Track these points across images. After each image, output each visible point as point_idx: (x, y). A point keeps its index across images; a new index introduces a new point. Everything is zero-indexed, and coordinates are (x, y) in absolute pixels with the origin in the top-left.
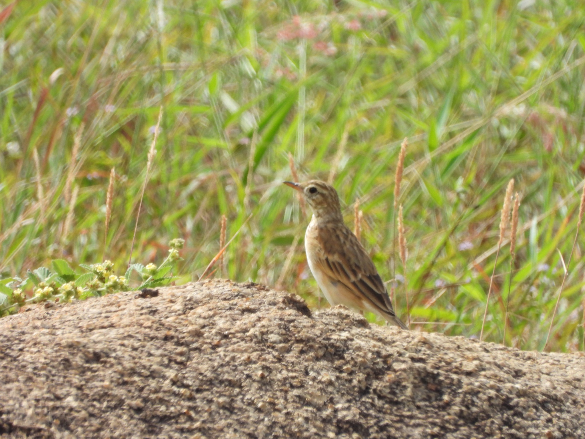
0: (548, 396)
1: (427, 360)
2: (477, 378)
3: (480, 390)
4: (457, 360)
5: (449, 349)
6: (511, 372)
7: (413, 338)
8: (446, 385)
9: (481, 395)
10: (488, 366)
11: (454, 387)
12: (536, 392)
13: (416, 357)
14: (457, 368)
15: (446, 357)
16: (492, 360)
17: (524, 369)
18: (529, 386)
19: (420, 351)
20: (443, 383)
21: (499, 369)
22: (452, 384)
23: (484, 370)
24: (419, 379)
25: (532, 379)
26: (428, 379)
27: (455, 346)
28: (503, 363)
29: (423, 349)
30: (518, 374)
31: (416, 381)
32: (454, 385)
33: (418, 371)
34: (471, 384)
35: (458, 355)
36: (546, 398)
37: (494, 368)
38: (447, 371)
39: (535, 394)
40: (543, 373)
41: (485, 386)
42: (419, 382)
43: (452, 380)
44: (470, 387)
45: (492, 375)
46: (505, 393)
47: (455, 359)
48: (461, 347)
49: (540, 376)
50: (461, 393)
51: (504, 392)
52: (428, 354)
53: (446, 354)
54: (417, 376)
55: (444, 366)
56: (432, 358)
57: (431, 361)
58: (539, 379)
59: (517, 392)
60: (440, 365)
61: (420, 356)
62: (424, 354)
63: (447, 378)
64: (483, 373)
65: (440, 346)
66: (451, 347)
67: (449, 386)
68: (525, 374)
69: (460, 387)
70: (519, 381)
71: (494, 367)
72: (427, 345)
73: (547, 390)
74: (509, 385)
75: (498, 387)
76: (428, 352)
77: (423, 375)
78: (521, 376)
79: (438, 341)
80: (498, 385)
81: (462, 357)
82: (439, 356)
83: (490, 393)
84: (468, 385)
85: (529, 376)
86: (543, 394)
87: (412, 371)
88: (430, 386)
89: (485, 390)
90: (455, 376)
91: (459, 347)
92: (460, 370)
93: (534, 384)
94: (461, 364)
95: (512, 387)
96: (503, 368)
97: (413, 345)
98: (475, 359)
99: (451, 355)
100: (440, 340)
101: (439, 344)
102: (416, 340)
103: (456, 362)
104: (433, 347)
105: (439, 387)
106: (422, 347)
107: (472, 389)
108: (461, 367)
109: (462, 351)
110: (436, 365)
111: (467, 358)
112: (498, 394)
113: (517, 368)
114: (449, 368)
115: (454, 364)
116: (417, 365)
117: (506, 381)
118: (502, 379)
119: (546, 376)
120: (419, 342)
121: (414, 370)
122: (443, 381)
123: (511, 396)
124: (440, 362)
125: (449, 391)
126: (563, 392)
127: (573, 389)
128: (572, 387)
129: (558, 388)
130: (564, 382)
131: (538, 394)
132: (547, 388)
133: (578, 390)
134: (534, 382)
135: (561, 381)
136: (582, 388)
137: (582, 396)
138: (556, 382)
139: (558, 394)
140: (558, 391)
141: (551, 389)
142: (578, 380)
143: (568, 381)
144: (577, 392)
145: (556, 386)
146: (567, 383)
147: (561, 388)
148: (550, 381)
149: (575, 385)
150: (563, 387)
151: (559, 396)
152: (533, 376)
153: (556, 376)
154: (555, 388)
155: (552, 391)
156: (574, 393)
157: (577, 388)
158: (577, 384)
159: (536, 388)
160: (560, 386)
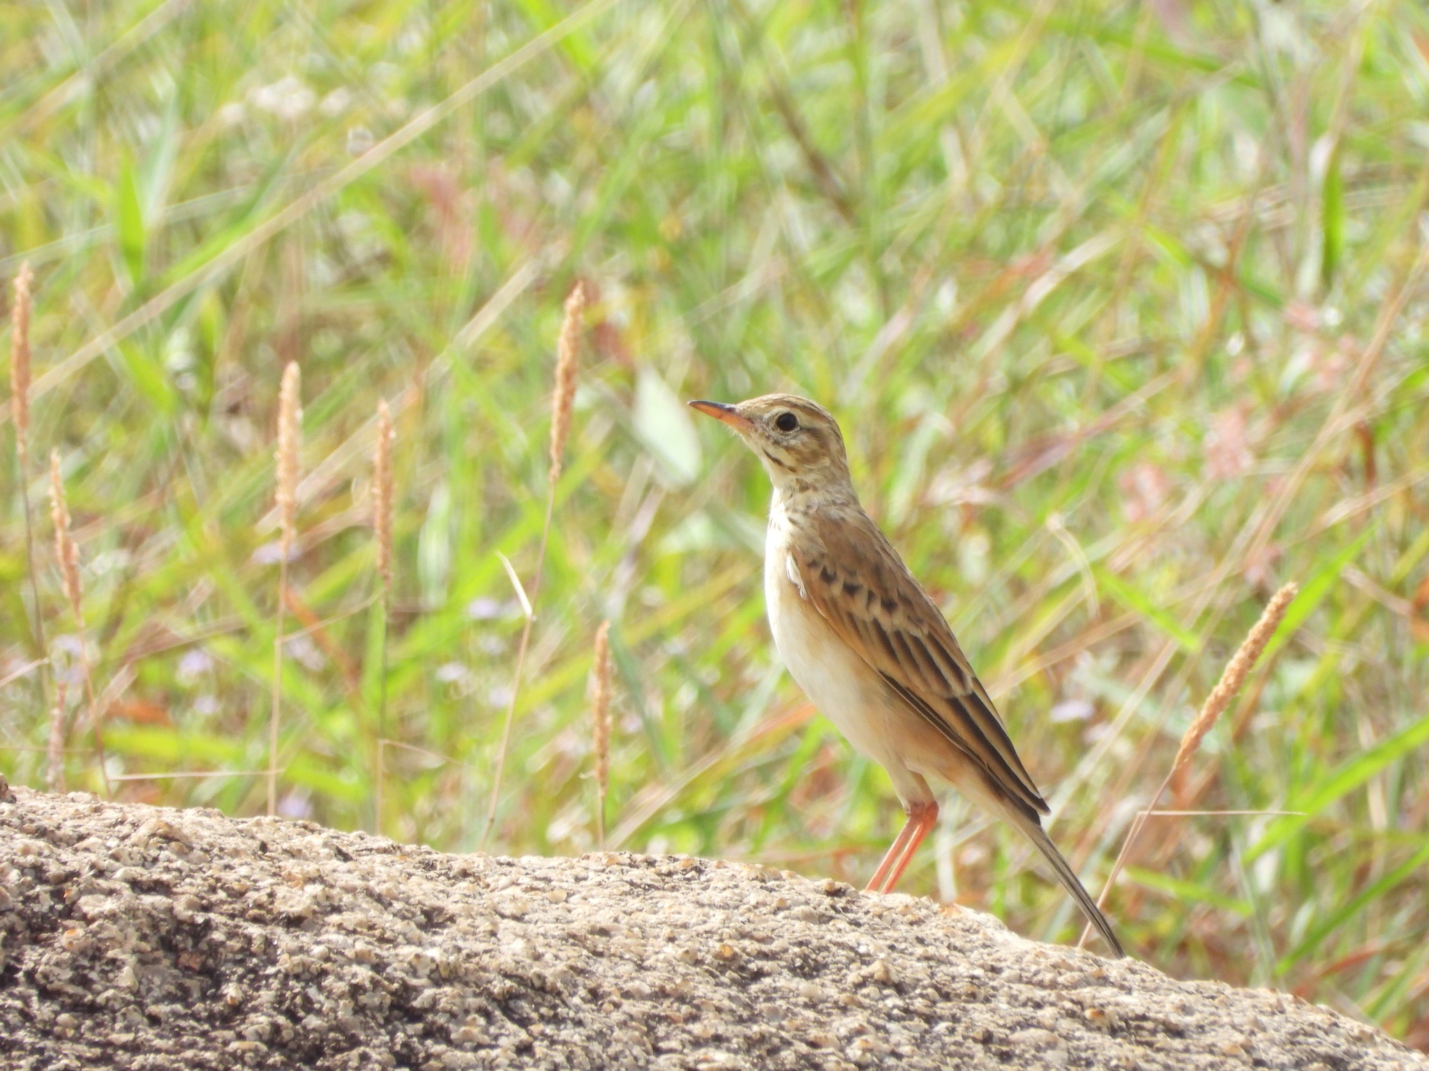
0: (521, 980)
1: (175, 885)
2: (318, 934)
3: (327, 966)
4: (260, 884)
5: (236, 853)
6: (414, 915)
7: (135, 825)
8: (230, 956)
9: (328, 981)
10: (347, 898)
11: (255, 960)
12: (484, 969)
13: (144, 878)
14: (260, 906)
15: (229, 877)
16: (359, 883)
17: (451, 908)
18: (464, 952)
19: (155, 860)
20: (221, 950)
21: (380, 906)
22: (246, 951)
23: (337, 909)
24: (154, 939)
25: (474, 934)
26: (178, 937)
27: (255, 844)
28: (389, 890)
29: (164, 854)
30: (432, 920)
31: (146, 946)
32: (253, 955)
33: (150, 915)
34: (301, 950)
35: (262, 869)
36: (514, 985)
37: (364, 905)
38: (232, 916)
39: (481, 973)
40: (503, 916)
41: (342, 954)
42: (153, 950)
43: (249, 940)
44: (297, 959)
45: (360, 924)
46: (399, 974)
47: (255, 881)
48: (270, 847)
49: (494, 924)
50: (275, 975)
51: (396, 970)
52: (179, 870)
53: (228, 867)
54: (147, 931)
55: (223, 902)
56: (188, 880)
57: (187, 888)
58: (493, 934)
59: (432, 971)
60: (214, 898)
61: (155, 877)
62: (167, 870)
63: (231, 935)
64: (334, 918)
65: (212, 845)
66: (243, 847)
67: (239, 957)
68: (452, 919)
69: (274, 962)
70: (438, 939)
71: (364, 902)
72: (173, 844)
73: (517, 963)
74: (407, 951)
75: (377, 956)
76: (179, 863)
77: (164, 928)
78: (442, 925)
79: (205, 833)
80: (378, 951)
81: (275, 875)
82: (209, 873)
83: (354, 975)
84: (292, 953)
85: (463, 923)
86: (507, 976)
87: (135, 917)
88: (185, 958)
89: (342, 966)
90: (255, 930)
91: (264, 847)
92: (270, 911)
93: (480, 947)
94: (271, 895)
95: (418, 956)
96: (390, 904)
97: (133, 845)
98: (311, 880)
99: (244, 871)
100: (210, 827)
101: (206, 840)
102: (144, 831)
103: (258, 890)
104: (191, 849)
105: (211, 962)
106: (161, 848)
107: (306, 967)
108: (272, 903)
109: (272, 859)
110: (203, 898)
111: (290, 878)
112: (378, 977)
113: (430, 902)
114: (238, 906)
115: (252, 896)
116: (149, 900)
117: (401, 939)
118: (388, 935)
119: (513, 923)
120: (153, 835)
121: (140, 913)
122: (222, 944)
123: (414, 982)
124: (213, 890)
125: (240, 970)
126: (561, 966)
127: (589, 958)
128: (585, 952)
129: (548, 957)
130: (563, 939)
131: (491, 976)
132: (516, 958)
133: (604, 960)
134: (480, 941)
135: (554, 937)
136: (614, 955)
137: (616, 977)
138: (541, 938)
139: (548, 973)
140: (547, 965)
141: (528, 961)
142: (604, 932)
143: (574, 936)
144: (600, 966)
145: (541, 950)
146: (571, 941)
147: (557, 957)
148: (523, 937)
149: (595, 947)
150: (561, 954)
151: (550, 980)
152: (477, 923)
153: (539, 924)
154: (538, 957)
155: (531, 967)
156: (593, 968)
157: (601, 955)
158: (601, 943)
159: (486, 958)
160: (554, 951)
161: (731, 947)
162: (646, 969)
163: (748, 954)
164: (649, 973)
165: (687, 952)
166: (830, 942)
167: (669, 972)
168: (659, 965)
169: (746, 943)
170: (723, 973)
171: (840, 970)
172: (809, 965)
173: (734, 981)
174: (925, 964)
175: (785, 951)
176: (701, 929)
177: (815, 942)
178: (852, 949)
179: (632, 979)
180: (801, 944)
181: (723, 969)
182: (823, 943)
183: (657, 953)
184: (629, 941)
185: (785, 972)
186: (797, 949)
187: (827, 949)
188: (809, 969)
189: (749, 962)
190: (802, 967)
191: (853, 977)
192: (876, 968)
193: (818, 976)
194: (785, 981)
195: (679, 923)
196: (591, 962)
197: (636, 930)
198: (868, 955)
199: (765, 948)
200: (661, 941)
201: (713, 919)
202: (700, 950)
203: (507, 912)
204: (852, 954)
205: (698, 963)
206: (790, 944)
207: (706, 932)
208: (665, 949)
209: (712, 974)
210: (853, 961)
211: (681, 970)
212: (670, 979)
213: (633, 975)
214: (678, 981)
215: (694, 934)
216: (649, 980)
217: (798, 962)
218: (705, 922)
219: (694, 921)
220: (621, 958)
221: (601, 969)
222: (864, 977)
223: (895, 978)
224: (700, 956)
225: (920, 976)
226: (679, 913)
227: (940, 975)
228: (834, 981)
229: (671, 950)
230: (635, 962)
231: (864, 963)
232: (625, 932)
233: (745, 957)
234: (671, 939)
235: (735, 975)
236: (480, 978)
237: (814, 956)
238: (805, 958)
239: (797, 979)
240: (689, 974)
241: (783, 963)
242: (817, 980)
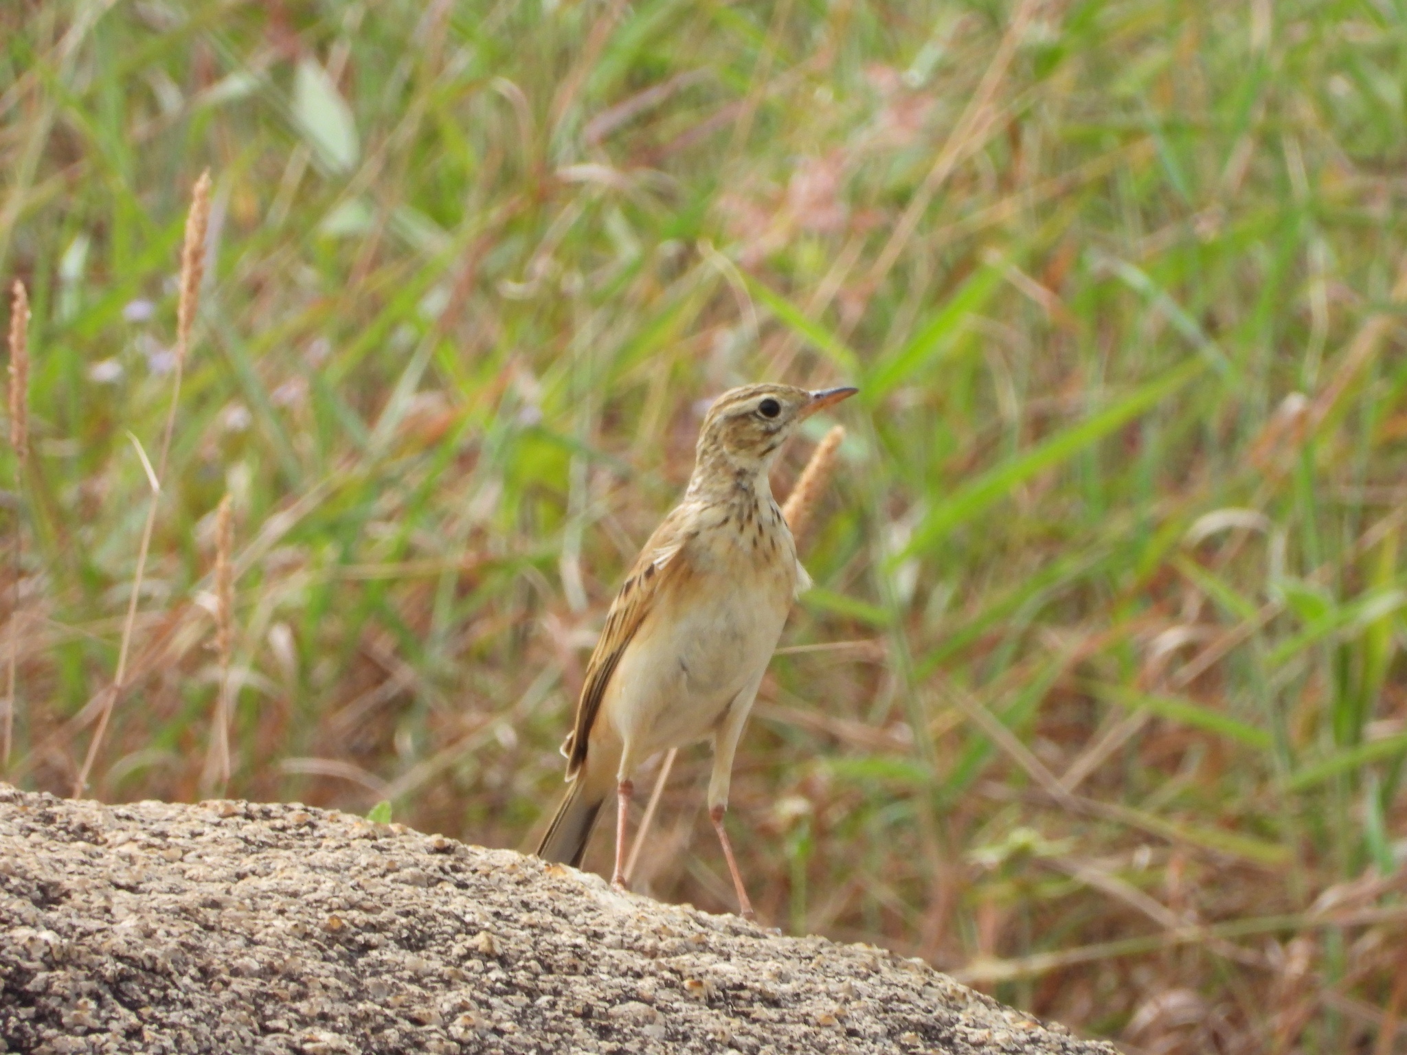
0: (132, 961)
6: (30, 890)
12: (97, 952)
17: (67, 882)
18: (78, 932)
25: (89, 910)
28: (6, 865)
30: (48, 895)
36: (125, 966)
39: (94, 956)
40: (118, 887)
46: (13, 957)
49: (107, 898)
51: (11, 954)
58: (107, 910)
59: (46, 954)
68: (67, 894)
70: (52, 916)
73: (129, 943)
74: (22, 933)
78: (57, 901)
85: (78, 898)
86: (119, 958)
93: (94, 925)
95: (32, 939)
96: (7, 881)
113: (46, 877)
117: (16, 920)
119: (125, 894)
123: (27, 965)
126: (173, 943)
127: (200, 932)
128: (196, 927)
129: (160, 933)
130: (175, 913)
131: (104, 959)
132: (128, 938)
133: (215, 935)
134: (94, 918)
135: (167, 911)
136: (224, 929)
137: (226, 953)
138: (154, 912)
139: (158, 953)
140: (158, 943)
141: (140, 942)
142: (215, 905)
143: (186, 910)
144: (211, 942)
145: (153, 926)
146: (183, 915)
147: (169, 934)
148: (136, 912)
149: (207, 920)
150: (174, 931)
151: (160, 961)
152: (92, 898)
153: (154, 894)
154: (149, 934)
155: (142, 948)
156: (204, 944)
157: (212, 929)
158: (212, 915)
159: (99, 937)
160: (165, 926)
161: (339, 919)
162: (256, 943)
163: (356, 926)
164: (259, 948)
165: (296, 926)
166: (437, 911)
167: (278, 947)
168: (269, 939)
169: (354, 913)
170: (331, 947)
171: (446, 940)
172: (415, 936)
173: (341, 956)
174: (526, 933)
175: (393, 922)
176: (311, 897)
177: (422, 911)
178: (457, 918)
179: (242, 955)
180: (407, 914)
181: (331, 941)
182: (430, 912)
183: (267, 926)
184: (239, 914)
185: (392, 943)
186: (403, 920)
187: (434, 919)
188: (414, 942)
189: (358, 934)
190: (408, 939)
191: (457, 950)
192: (480, 940)
193: (424, 948)
194: (391, 954)
195: (290, 890)
196: (203, 936)
197: (247, 901)
198: (474, 924)
199: (372, 918)
200: (271, 914)
201: (323, 886)
202: (309, 923)
203: (122, 882)
204: (458, 924)
205: (307, 936)
206: (397, 913)
207: (316, 901)
208: (276, 922)
209: (320, 948)
210: (459, 931)
211: (291, 943)
212: (279, 955)
213: (244, 951)
214: (287, 957)
215: (305, 902)
216: (259, 956)
217: (405, 933)
218: (315, 890)
219: (304, 888)
220: (232, 932)
221: (212, 945)
222: (468, 949)
223: (499, 950)
224: (309, 928)
225: (524, 947)
226: (290, 878)
227: (543, 944)
228: (439, 952)
229: (280, 924)
230: (246, 937)
231: (468, 933)
232: (237, 904)
233: (353, 929)
234: (281, 912)
235: (343, 949)
236: (92, 960)
237: (420, 927)
238: (411, 928)
239: (403, 952)
240: (297, 949)
241: (389, 935)
242: (423, 953)
